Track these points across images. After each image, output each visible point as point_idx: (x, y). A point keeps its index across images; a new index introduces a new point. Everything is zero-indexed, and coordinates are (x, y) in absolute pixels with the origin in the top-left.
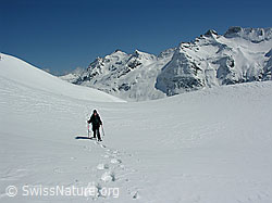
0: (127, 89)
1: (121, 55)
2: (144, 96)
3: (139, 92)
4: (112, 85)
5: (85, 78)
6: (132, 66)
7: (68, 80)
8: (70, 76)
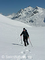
0: (32, 22)
1: (30, 8)
2: (39, 25)
3: (37, 23)
4: (27, 20)
5: (16, 17)
6: (35, 13)
7: (9, 18)
8: (10, 16)
